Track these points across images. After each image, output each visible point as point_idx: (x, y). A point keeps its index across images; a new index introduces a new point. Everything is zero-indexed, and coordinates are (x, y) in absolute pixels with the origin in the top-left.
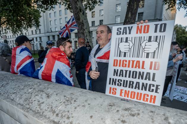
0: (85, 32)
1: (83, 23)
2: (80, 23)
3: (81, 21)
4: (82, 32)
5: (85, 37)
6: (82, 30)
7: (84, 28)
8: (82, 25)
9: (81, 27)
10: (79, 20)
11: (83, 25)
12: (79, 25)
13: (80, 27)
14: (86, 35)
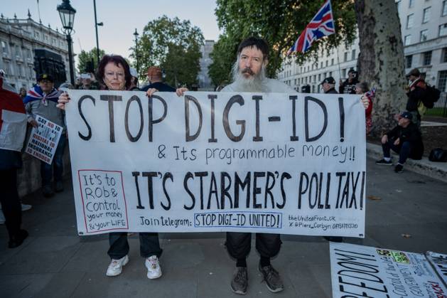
0: (376, 41)
1: (373, 19)
2: (365, 19)
3: (367, 12)
4: (367, 44)
5: (374, 56)
6: (370, 36)
7: (375, 31)
8: (370, 24)
9: (367, 30)
10: (363, 10)
11: (372, 22)
12: (363, 25)
13: (364, 29)
14: (377, 50)
